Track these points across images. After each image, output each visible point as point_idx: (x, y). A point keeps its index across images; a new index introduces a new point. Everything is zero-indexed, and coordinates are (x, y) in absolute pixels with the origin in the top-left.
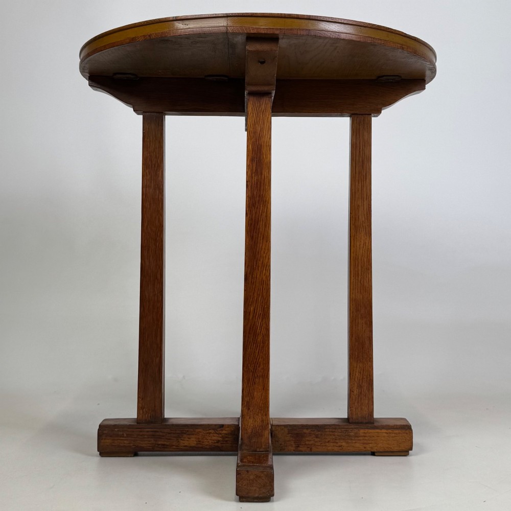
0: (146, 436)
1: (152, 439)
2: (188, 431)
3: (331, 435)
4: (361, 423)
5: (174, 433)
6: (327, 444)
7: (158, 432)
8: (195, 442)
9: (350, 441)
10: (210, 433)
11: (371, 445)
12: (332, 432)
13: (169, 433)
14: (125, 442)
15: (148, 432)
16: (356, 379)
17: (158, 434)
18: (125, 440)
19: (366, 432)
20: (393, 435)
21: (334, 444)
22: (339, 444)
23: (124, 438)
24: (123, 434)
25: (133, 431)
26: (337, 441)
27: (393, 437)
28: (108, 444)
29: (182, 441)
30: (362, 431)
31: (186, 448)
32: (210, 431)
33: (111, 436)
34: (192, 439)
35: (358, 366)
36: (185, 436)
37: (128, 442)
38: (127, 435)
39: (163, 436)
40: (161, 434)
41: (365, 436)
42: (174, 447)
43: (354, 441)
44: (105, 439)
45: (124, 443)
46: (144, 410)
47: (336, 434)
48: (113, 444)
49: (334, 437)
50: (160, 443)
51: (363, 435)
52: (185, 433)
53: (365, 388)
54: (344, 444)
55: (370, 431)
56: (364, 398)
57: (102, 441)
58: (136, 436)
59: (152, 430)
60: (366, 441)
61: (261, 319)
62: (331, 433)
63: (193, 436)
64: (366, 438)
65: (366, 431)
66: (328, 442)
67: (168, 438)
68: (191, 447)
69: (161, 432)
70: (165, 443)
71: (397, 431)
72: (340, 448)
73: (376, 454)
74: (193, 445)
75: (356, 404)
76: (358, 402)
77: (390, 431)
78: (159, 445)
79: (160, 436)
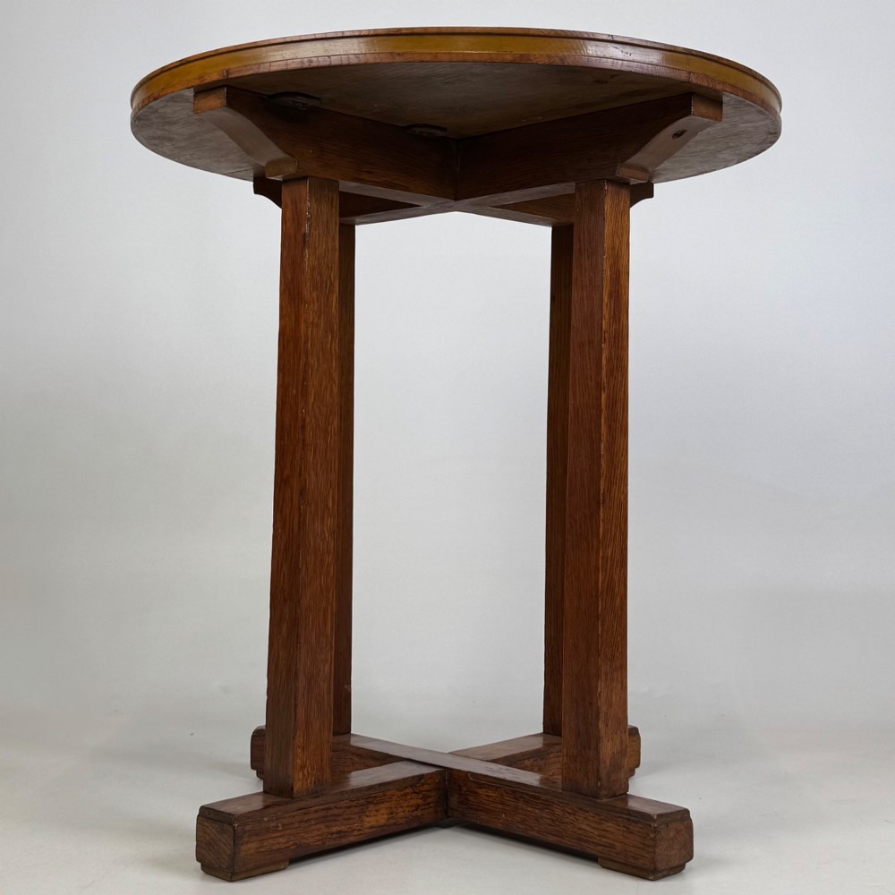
0: (313, 822)
1: (322, 826)
2: (375, 797)
5: (356, 806)
7: (329, 809)
8: (386, 816)
10: (406, 795)
13: (348, 808)
14: (281, 840)
15: (316, 812)
17: (331, 812)
18: (280, 837)
23: (278, 834)
24: (278, 825)
25: (294, 816)
28: (252, 851)
29: (367, 819)
31: (371, 830)
32: (407, 791)
33: (257, 835)
34: (381, 812)
36: (371, 807)
37: (284, 841)
38: (283, 825)
39: (340, 815)
40: (336, 811)
42: (355, 833)
44: (247, 843)
45: (279, 844)
46: (306, 771)
48: (261, 850)
50: (334, 829)
52: (372, 803)
57: (243, 847)
58: (297, 825)
59: (323, 807)
63: (383, 805)
67: (347, 817)
68: (379, 826)
69: (336, 808)
70: (343, 828)
74: (383, 822)
78: (332, 834)
79: (335, 815)
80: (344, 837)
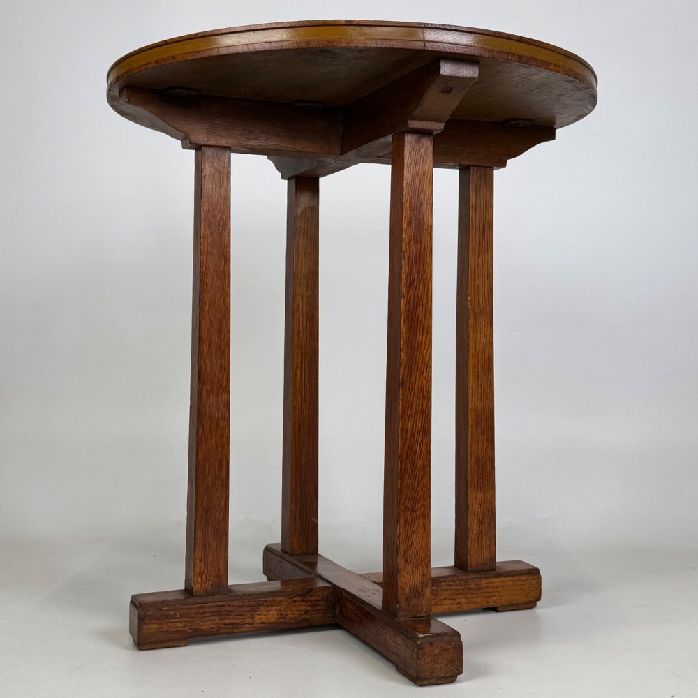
0: (207, 614)
1: (216, 618)
2: (266, 601)
3: (448, 590)
4: (482, 570)
5: (247, 606)
6: (443, 602)
7: (224, 606)
8: (276, 616)
9: (469, 596)
10: (295, 602)
11: (494, 598)
12: (449, 585)
13: (240, 607)
14: (179, 625)
15: (210, 607)
16: (476, 514)
17: (223, 609)
18: (178, 622)
19: (489, 582)
20: (520, 583)
21: (452, 601)
22: (458, 600)
23: (177, 620)
24: (175, 614)
25: (190, 609)
26: (455, 597)
27: (519, 586)
28: (153, 630)
29: (258, 617)
30: (484, 581)
31: (263, 625)
32: (296, 599)
33: (158, 619)
34: (272, 612)
35: (478, 498)
36: (262, 608)
37: (182, 625)
38: (181, 614)
39: (232, 612)
40: (229, 609)
41: (487, 588)
42: (247, 626)
43: (474, 596)
44: (149, 624)
45: (177, 627)
46: (204, 577)
47: (454, 587)
48: (161, 630)
49: (451, 592)
50: (227, 621)
51: (485, 585)
52: (262, 605)
53: (486, 524)
54: (463, 600)
55: (494, 580)
56: (485, 538)
57: (145, 627)
58: (193, 615)
59: (217, 604)
60: (488, 594)
61: (420, 439)
62: (448, 587)
63: (273, 608)
64: (489, 590)
65: (489, 580)
66: (445, 599)
67: (239, 613)
68: (270, 623)
69: (229, 605)
70: (235, 621)
71: (523, 578)
72: (459, 606)
73: (499, 609)
74: (273, 620)
75: (476, 546)
76: (478, 544)
77: (516, 578)
78: (226, 624)
79: (228, 611)
80: (236, 628)
